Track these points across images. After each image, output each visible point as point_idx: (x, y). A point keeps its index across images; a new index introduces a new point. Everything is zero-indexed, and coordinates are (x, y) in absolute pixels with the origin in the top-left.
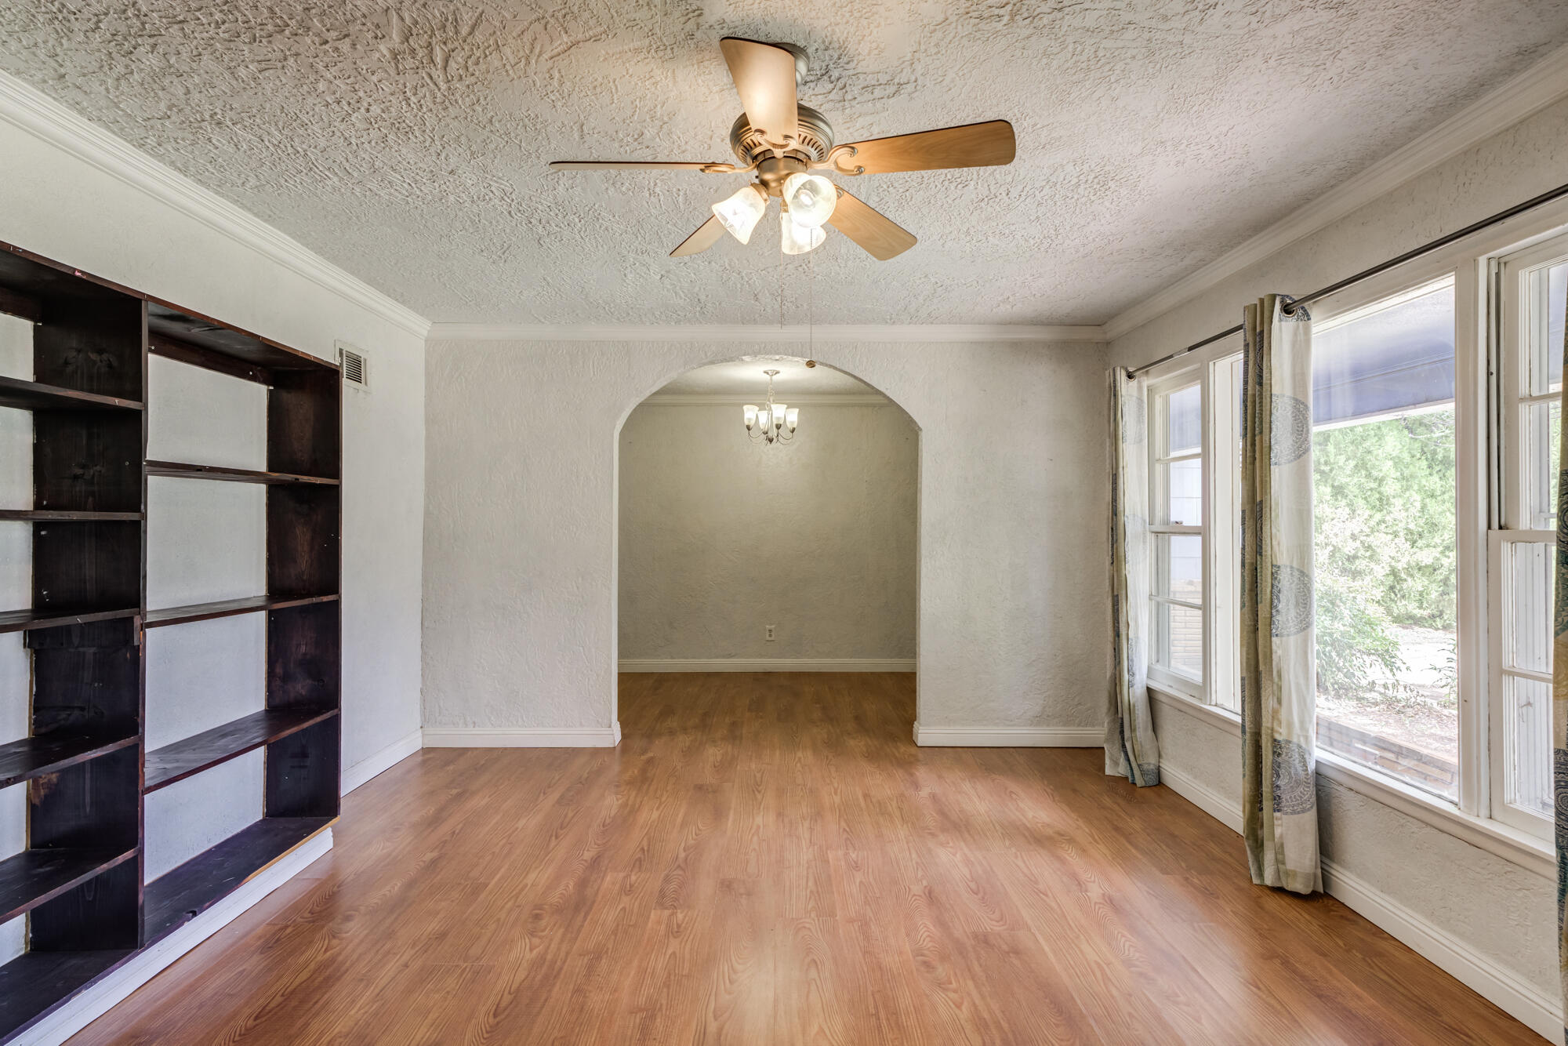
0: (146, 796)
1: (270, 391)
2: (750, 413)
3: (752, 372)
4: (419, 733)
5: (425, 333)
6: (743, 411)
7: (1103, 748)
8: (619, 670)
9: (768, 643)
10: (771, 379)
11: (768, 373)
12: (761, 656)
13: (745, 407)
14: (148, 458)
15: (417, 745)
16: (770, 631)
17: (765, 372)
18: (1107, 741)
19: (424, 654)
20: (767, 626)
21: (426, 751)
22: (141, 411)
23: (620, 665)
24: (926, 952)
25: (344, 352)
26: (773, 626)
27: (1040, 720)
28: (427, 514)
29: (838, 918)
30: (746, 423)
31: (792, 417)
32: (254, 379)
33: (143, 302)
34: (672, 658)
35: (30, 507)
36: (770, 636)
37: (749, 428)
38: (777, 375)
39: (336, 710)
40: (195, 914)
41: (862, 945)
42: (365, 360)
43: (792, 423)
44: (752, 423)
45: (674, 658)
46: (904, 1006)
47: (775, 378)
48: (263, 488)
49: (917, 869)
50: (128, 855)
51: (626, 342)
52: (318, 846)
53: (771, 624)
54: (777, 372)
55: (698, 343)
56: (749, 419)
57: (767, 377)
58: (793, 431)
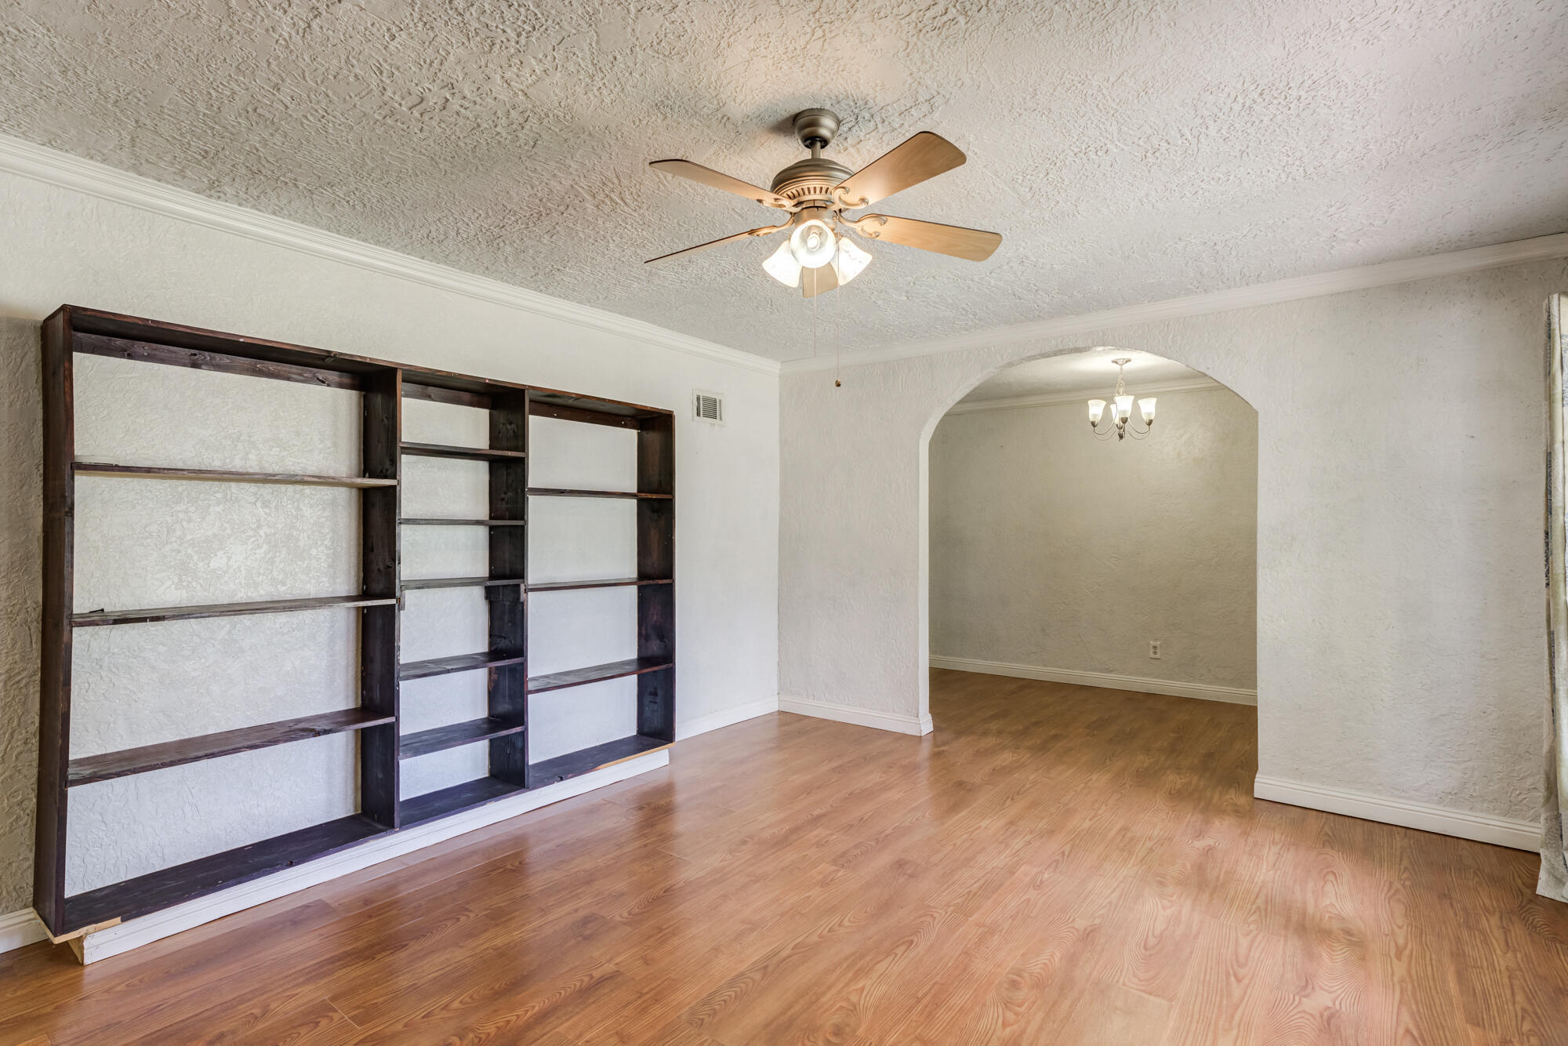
0: (529, 696)
1: (638, 433)
2: (1096, 409)
3: (1099, 363)
4: (776, 698)
5: (778, 371)
6: (1088, 405)
7: (1538, 854)
8: (930, 663)
9: (1153, 661)
10: (1121, 369)
11: (1116, 363)
12: (1144, 675)
13: (1090, 402)
14: (530, 486)
15: (774, 708)
16: (1155, 647)
17: (1113, 362)
18: (1545, 845)
19: (780, 634)
20: (1152, 642)
21: (781, 713)
22: (524, 458)
23: (931, 661)
24: (1026, 975)
25: (701, 398)
26: (1158, 643)
27: (1454, 798)
28: (782, 519)
29: (970, 919)
30: (1091, 419)
31: (1149, 407)
32: (625, 426)
33: (526, 391)
34: (1045, 666)
35: (487, 518)
36: (1155, 653)
37: (1093, 424)
38: (1128, 363)
39: (671, 665)
40: (562, 779)
41: (969, 946)
42: (720, 401)
43: (1149, 414)
44: (1097, 420)
45: (1047, 666)
46: (952, 1004)
47: (1127, 366)
48: (634, 502)
49: (1105, 906)
50: (518, 729)
51: (930, 356)
52: (655, 760)
53: (1156, 640)
54: (1129, 361)
55: (994, 347)
56: (1095, 415)
57: (1116, 367)
58: (1150, 423)
